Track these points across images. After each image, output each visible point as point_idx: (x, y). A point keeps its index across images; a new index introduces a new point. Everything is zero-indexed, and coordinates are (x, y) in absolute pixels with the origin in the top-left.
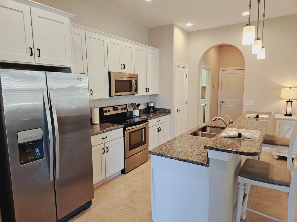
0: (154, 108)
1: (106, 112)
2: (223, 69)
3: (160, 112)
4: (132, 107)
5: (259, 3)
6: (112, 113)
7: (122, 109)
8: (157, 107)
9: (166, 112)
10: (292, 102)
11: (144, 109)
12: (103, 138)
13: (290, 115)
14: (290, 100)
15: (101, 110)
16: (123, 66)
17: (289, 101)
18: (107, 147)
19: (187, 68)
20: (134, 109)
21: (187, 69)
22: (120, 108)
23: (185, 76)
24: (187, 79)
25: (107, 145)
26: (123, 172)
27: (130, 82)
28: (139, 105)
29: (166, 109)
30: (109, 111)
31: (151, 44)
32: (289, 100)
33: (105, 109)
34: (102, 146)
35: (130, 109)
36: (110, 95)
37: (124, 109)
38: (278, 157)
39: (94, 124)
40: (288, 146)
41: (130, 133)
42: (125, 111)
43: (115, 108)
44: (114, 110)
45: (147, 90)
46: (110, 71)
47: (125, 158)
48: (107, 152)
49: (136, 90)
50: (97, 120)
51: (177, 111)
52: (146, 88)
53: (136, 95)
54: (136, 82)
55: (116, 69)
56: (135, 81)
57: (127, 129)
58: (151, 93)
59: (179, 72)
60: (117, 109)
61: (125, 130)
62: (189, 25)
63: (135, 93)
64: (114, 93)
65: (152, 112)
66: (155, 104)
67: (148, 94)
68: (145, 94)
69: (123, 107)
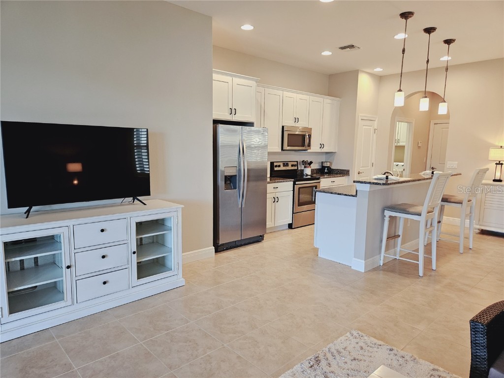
0: (329, 168)
1: (276, 166)
2: (436, 121)
3: (337, 173)
4: (304, 165)
6: (282, 168)
7: (292, 166)
8: (333, 167)
9: (344, 173)
10: (502, 164)
11: (318, 169)
12: (274, 188)
13: (500, 181)
14: (501, 162)
15: (272, 164)
16: (297, 120)
17: (500, 164)
18: (277, 197)
19: (377, 120)
20: (305, 167)
21: (376, 122)
22: (290, 164)
23: (372, 131)
24: (375, 135)
25: (278, 195)
26: (290, 226)
27: (303, 136)
28: (311, 163)
29: (344, 170)
30: (279, 166)
31: (330, 93)
32: (499, 162)
33: (275, 164)
34: (274, 195)
35: (301, 167)
36: (282, 149)
37: (295, 166)
38: (479, 231)
40: (462, 203)
41: (299, 188)
42: (296, 168)
43: (285, 164)
44: (284, 165)
45: (322, 146)
46: (283, 125)
47: (293, 213)
48: (277, 202)
49: (309, 145)
51: (359, 174)
52: (321, 144)
53: (308, 151)
54: (310, 136)
55: (289, 123)
56: (308, 135)
57: (297, 183)
58: (325, 150)
59: (364, 126)
60: (287, 165)
61: (294, 184)
62: (378, 70)
63: (307, 148)
64: (286, 147)
65: (326, 173)
66: (331, 163)
67: (322, 150)
68: (319, 150)
69: (294, 164)
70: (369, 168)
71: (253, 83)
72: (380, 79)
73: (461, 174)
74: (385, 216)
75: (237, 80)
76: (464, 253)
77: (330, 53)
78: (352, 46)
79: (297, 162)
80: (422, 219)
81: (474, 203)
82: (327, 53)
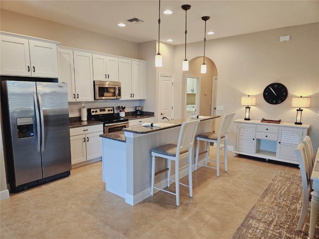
0: (141, 111)
1: (93, 112)
3: (146, 115)
4: (119, 109)
5: (186, 34)
6: (99, 113)
7: (109, 111)
8: (144, 110)
9: (151, 114)
10: (250, 108)
11: (133, 112)
12: (84, 130)
13: (249, 119)
15: (89, 111)
16: (108, 76)
18: (88, 138)
19: (173, 77)
20: (120, 111)
21: (173, 78)
22: (107, 109)
23: (171, 84)
24: (173, 87)
25: (88, 136)
27: (115, 88)
28: (125, 108)
29: (151, 112)
30: (96, 112)
32: (248, 106)
33: (92, 110)
34: (84, 136)
35: (117, 111)
36: (95, 99)
37: (111, 110)
38: (236, 155)
39: (83, 121)
41: (109, 129)
42: (112, 112)
43: (102, 110)
44: (101, 110)
45: (132, 95)
46: (95, 80)
48: (88, 141)
49: (119, 94)
50: (85, 118)
51: (161, 115)
52: (131, 94)
53: (120, 99)
56: (118, 88)
57: (106, 125)
58: (136, 98)
60: (104, 110)
61: (104, 126)
62: (170, 41)
63: (118, 97)
64: (97, 97)
65: (139, 115)
66: (142, 108)
67: (133, 99)
68: (131, 99)
69: (110, 109)
70: (170, 110)
71: (54, 46)
72: (174, 47)
73: (220, 117)
74: (152, 156)
75: (33, 42)
76: (220, 176)
77: (125, 25)
78: (136, 20)
79: (113, 108)
80: (176, 159)
81: (227, 138)
82: (122, 25)
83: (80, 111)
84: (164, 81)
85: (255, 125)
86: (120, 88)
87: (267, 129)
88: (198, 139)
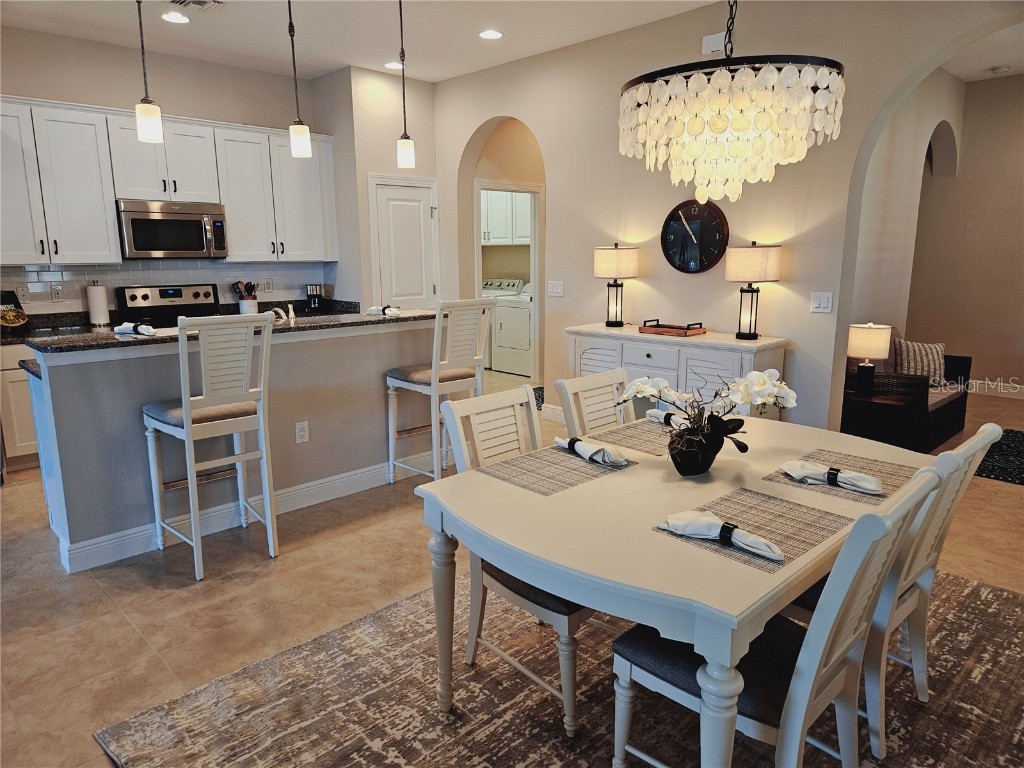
1: (134, 298)
4: (237, 293)
6: (157, 301)
7: (196, 295)
8: (338, 296)
9: (351, 310)
10: (619, 286)
13: (619, 324)
14: (619, 282)
16: (172, 186)
17: (616, 285)
19: (435, 188)
20: (242, 298)
21: (433, 193)
22: (187, 292)
23: (424, 213)
24: (431, 222)
27: (198, 225)
28: (253, 287)
29: (350, 303)
30: (145, 297)
32: (616, 281)
33: (128, 293)
35: (228, 299)
36: (125, 257)
37: (206, 295)
39: (94, 326)
42: (211, 301)
43: (170, 292)
44: (164, 295)
45: (275, 248)
46: (119, 197)
49: (221, 246)
50: (100, 316)
52: (272, 244)
55: (138, 192)
56: (214, 223)
58: (295, 256)
60: (178, 293)
66: (329, 289)
67: (282, 258)
68: (273, 258)
69: (202, 290)
70: (424, 297)
74: (146, 428)
79: (214, 287)
80: (186, 435)
83: (84, 294)
84: (392, 203)
85: (619, 343)
86: (222, 223)
87: (648, 356)
88: (392, 382)
